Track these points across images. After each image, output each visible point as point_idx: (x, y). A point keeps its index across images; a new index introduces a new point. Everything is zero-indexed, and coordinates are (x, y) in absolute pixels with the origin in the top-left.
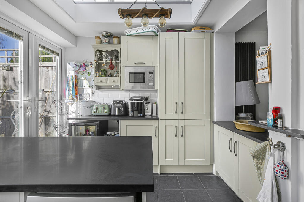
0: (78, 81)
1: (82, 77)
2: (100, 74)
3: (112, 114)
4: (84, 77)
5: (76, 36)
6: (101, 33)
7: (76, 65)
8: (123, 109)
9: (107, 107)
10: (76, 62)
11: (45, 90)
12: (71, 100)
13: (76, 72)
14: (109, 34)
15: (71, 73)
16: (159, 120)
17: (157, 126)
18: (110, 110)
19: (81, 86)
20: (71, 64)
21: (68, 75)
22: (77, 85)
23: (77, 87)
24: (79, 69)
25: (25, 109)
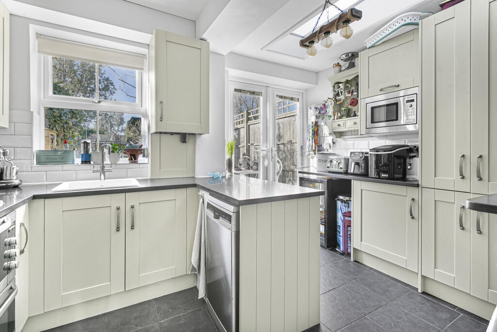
0: (319, 128)
1: (322, 122)
2: (339, 115)
3: (349, 171)
4: (324, 122)
5: (317, 73)
6: (340, 58)
7: (316, 108)
8: (363, 165)
9: (343, 161)
10: (316, 105)
12: (311, 152)
13: (316, 117)
14: (350, 55)
15: (313, 119)
16: (420, 188)
17: (416, 198)
18: (347, 165)
19: (322, 133)
20: (312, 108)
21: (309, 121)
22: (317, 133)
23: (317, 135)
24: (320, 113)
25: (264, 158)
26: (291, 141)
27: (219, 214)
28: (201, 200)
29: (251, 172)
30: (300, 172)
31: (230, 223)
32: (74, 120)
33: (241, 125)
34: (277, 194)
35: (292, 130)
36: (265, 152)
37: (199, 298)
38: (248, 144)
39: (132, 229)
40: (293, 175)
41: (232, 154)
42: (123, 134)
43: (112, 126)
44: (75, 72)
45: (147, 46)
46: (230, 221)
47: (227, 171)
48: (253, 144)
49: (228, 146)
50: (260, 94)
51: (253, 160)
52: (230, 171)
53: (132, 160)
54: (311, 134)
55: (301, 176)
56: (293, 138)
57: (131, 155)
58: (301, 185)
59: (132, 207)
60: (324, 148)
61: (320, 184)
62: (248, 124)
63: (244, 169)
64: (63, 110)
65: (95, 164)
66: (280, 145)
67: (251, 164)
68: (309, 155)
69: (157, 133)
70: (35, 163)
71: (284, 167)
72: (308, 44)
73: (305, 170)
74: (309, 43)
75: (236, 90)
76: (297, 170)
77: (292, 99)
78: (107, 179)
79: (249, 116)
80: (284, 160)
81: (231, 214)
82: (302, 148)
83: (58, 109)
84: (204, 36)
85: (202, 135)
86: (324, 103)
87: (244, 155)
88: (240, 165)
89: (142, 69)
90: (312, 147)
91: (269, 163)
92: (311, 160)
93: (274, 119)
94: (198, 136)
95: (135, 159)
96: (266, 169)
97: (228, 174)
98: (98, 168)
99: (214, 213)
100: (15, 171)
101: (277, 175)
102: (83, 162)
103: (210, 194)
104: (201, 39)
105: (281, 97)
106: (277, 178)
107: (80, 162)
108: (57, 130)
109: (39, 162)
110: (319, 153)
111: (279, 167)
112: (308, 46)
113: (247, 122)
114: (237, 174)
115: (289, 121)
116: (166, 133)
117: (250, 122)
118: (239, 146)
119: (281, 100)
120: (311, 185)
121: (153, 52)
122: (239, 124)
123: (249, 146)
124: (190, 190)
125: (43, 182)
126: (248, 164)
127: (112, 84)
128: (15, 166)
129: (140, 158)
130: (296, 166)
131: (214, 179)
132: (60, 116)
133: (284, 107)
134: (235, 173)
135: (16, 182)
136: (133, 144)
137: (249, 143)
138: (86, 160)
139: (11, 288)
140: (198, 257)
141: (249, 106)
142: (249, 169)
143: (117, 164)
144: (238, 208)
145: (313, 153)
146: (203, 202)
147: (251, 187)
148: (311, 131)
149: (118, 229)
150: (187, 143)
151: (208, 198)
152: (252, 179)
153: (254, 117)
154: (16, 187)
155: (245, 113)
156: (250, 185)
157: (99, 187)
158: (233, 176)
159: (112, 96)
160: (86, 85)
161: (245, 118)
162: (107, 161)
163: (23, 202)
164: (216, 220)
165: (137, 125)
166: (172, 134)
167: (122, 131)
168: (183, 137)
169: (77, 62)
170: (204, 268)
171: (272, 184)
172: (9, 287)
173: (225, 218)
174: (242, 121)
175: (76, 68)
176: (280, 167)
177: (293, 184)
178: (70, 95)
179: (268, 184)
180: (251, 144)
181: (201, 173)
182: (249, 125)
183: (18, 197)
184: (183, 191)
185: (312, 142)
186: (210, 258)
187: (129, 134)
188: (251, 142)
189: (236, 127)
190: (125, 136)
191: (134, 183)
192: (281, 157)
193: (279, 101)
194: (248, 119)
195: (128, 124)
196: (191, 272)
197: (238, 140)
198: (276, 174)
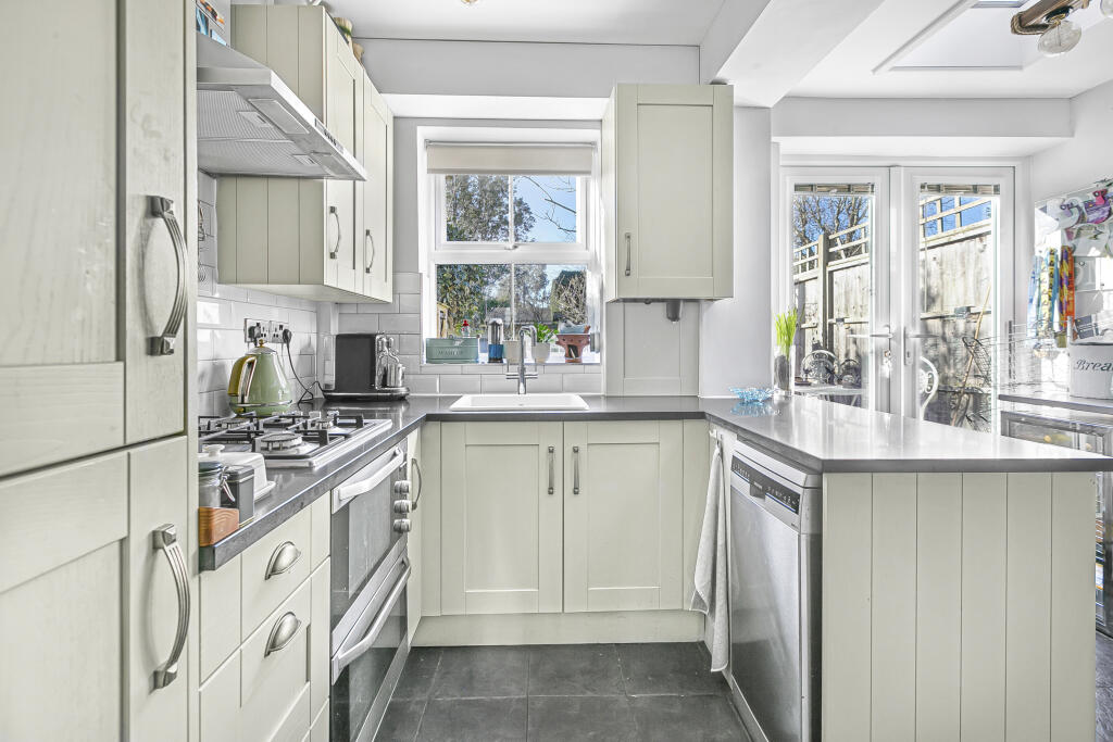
0: (1077, 266)
1: (1091, 247)
4: (1098, 248)
7: (1068, 207)
10: (1069, 196)
11: (973, 310)
12: (1047, 341)
13: (1068, 233)
15: (1052, 241)
19: (1090, 283)
20: (1048, 209)
21: (1037, 249)
22: (1070, 283)
23: (1070, 289)
24: (1082, 219)
25: (879, 355)
26: (968, 309)
27: (765, 486)
28: (717, 451)
29: (838, 389)
30: (1002, 397)
31: (797, 513)
32: (472, 283)
33: (808, 272)
34: (923, 452)
35: (971, 279)
36: (884, 341)
37: (712, 670)
38: (829, 321)
39: (576, 493)
40: (975, 403)
41: (788, 345)
42: (545, 305)
43: (526, 291)
44: (470, 196)
45: (599, 124)
46: (796, 509)
47: (776, 387)
48: (843, 320)
49: (779, 324)
50: (869, 188)
51: (842, 359)
52: (784, 384)
53: (571, 356)
54: (1045, 287)
55: (1007, 409)
56: (978, 299)
57: (569, 346)
58: (1007, 432)
59: (576, 451)
60: (1101, 326)
61: (1083, 437)
62: (828, 269)
63: (816, 382)
64: (456, 266)
65: (509, 363)
66: (930, 322)
67: (836, 371)
68: (1038, 347)
69: (617, 301)
70: (425, 360)
71: (944, 380)
72: (1044, 21)
73: (1024, 392)
74: (1049, 16)
75: (798, 188)
76: (992, 392)
77: (975, 189)
78: (530, 392)
79: (831, 250)
80: (942, 361)
81: (799, 491)
82: (1010, 327)
83: (450, 266)
84: (721, 74)
85: (716, 302)
86: (1102, 187)
87: (816, 347)
88: (807, 372)
89: (588, 173)
90: (1050, 325)
91: (896, 368)
92: (1046, 363)
93: (914, 250)
94: (704, 305)
95: (577, 355)
96: (888, 385)
97: (778, 395)
98: (514, 370)
99: (752, 483)
100: (401, 372)
101: (922, 402)
102: (491, 360)
103: (739, 438)
104: (713, 83)
105: (938, 188)
106: (921, 410)
107: (486, 361)
108: (449, 304)
109: (430, 360)
110: (1079, 340)
111: (928, 381)
112: (1044, 27)
113: (826, 264)
114: (800, 394)
115: (963, 253)
116: (635, 300)
117: (833, 265)
118: (803, 326)
119: (934, 197)
120: (1047, 438)
121: (610, 134)
122: (804, 270)
123: (831, 325)
124: (689, 425)
125: (435, 392)
126: (830, 371)
127: (527, 210)
128: (400, 365)
129: (587, 354)
130: (987, 379)
131: (745, 403)
132: (453, 279)
133: (945, 214)
134: (796, 393)
135: (403, 391)
136: (573, 325)
137: (831, 316)
138: (497, 356)
139: (403, 562)
140: (709, 577)
141: (829, 223)
142: (831, 382)
143: (544, 365)
144: (816, 477)
145: (1052, 341)
146: (722, 454)
147: (836, 429)
148: (1045, 276)
149: (551, 491)
150: (681, 321)
151: (734, 446)
152: (841, 409)
153: (846, 250)
154: (402, 399)
155: (819, 240)
156: (834, 423)
157: (516, 406)
158: (793, 399)
159: (528, 234)
160: (487, 218)
161: (819, 256)
162: (529, 359)
163: (414, 426)
164: (755, 500)
165: (572, 286)
166: (648, 301)
167: (542, 299)
168: (673, 308)
169: (472, 179)
170: (725, 606)
171: (906, 426)
172: (400, 560)
173: (782, 499)
174: (812, 264)
175: (470, 190)
176: (931, 381)
177: (976, 428)
178: (466, 240)
179: (895, 425)
180: (837, 320)
181: (714, 388)
182: (831, 273)
183: (406, 417)
184: (674, 427)
185: (1051, 310)
186: (738, 585)
187: (558, 305)
188: (836, 315)
189: (796, 277)
190: (548, 309)
191: (576, 402)
192: (932, 353)
193: (929, 200)
194: (829, 257)
195: (557, 286)
196: (694, 607)
197: (801, 312)
198: (918, 400)
